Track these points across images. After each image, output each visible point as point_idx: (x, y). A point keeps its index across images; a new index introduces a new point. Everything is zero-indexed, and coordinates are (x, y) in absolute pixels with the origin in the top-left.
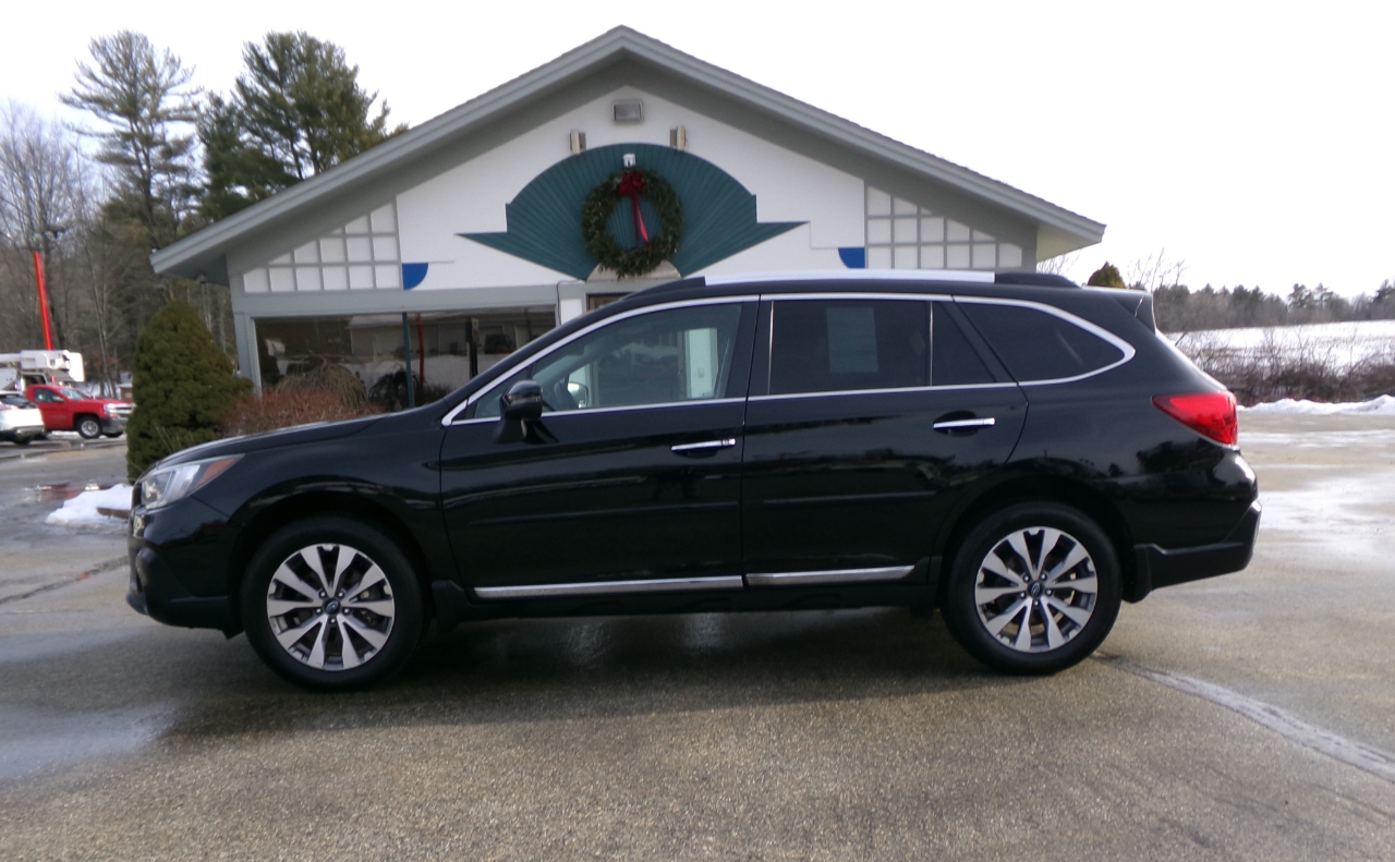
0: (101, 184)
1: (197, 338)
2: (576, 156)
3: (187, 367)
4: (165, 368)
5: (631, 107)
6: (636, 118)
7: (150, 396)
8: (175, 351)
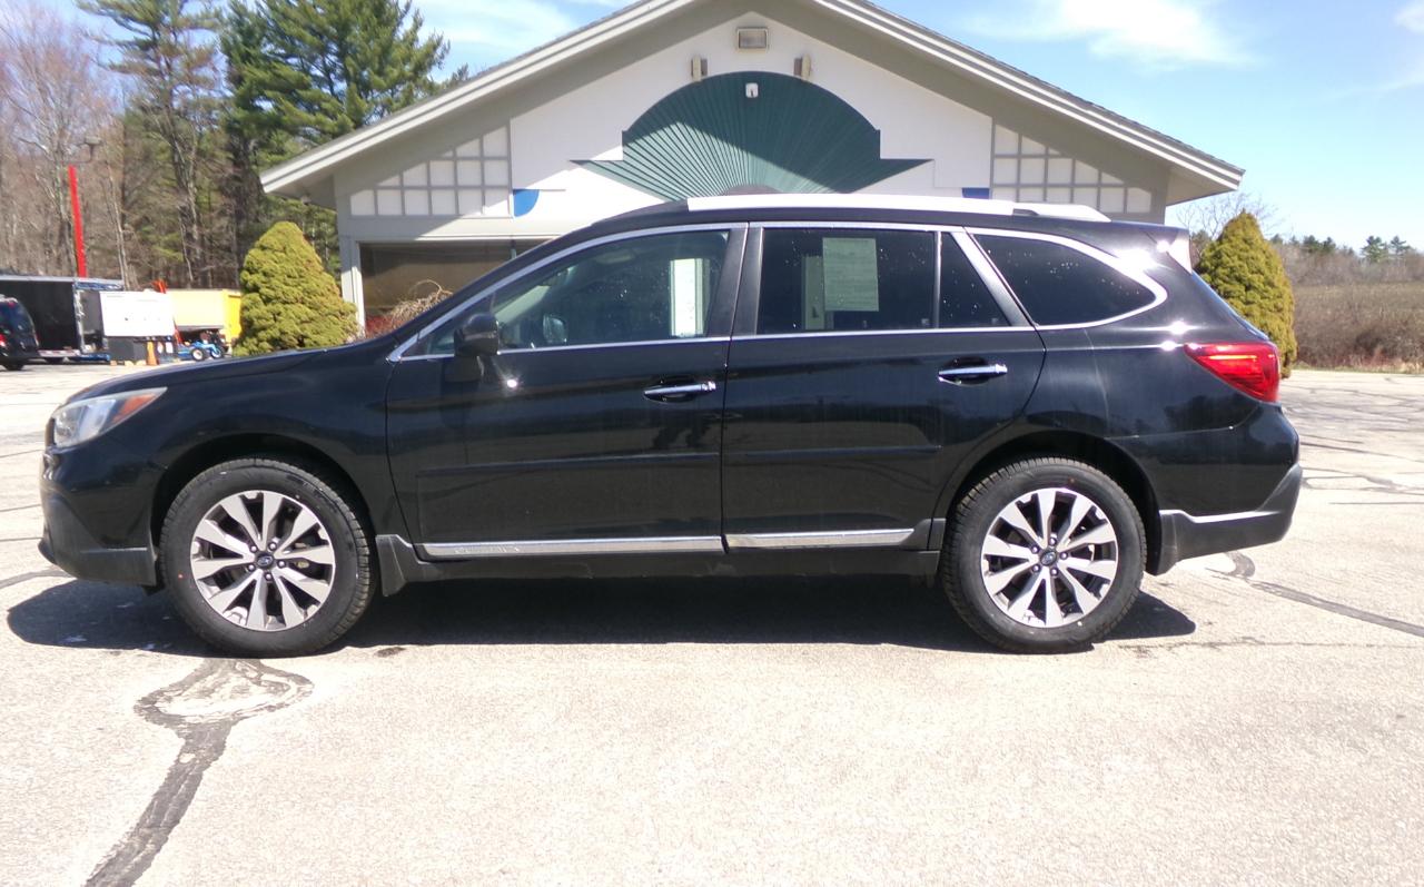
0: (119, 92)
1: (304, 261)
2: (698, 83)
3: (295, 290)
4: (273, 289)
5: (755, 33)
6: (760, 44)
7: (259, 318)
8: (283, 273)
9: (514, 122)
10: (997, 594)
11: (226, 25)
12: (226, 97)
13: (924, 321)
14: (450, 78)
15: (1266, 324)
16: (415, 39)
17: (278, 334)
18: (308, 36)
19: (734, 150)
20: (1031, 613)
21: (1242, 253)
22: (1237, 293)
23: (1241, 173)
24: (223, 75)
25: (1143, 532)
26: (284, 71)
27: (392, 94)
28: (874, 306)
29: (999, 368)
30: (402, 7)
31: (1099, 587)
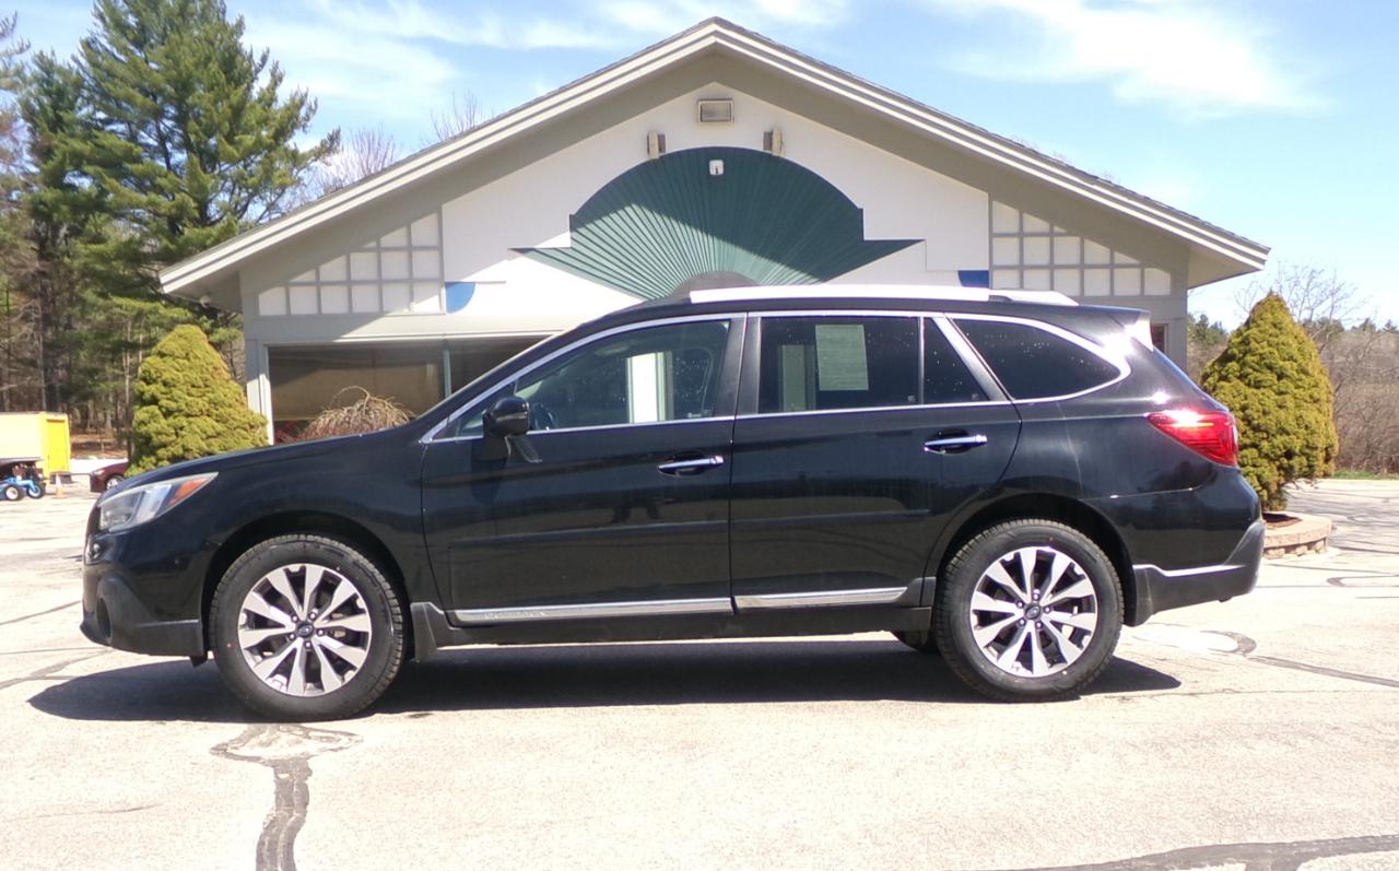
1: (210, 368)
2: (654, 160)
3: (199, 400)
4: (176, 401)
5: (720, 106)
6: (724, 118)
7: (159, 433)
8: (186, 382)
9: (447, 208)
10: (987, 646)
11: (30, 84)
12: (27, 174)
13: (910, 398)
14: (318, 144)
15: (1301, 417)
16: (273, 99)
17: (181, 452)
18: (139, 98)
19: (698, 235)
20: (1019, 664)
21: (1271, 339)
22: (1269, 383)
23: (1265, 251)
24: (26, 147)
25: (1119, 585)
26: (107, 141)
27: (245, 167)
28: (864, 386)
29: (980, 438)
30: (257, 59)
31: (1082, 638)
